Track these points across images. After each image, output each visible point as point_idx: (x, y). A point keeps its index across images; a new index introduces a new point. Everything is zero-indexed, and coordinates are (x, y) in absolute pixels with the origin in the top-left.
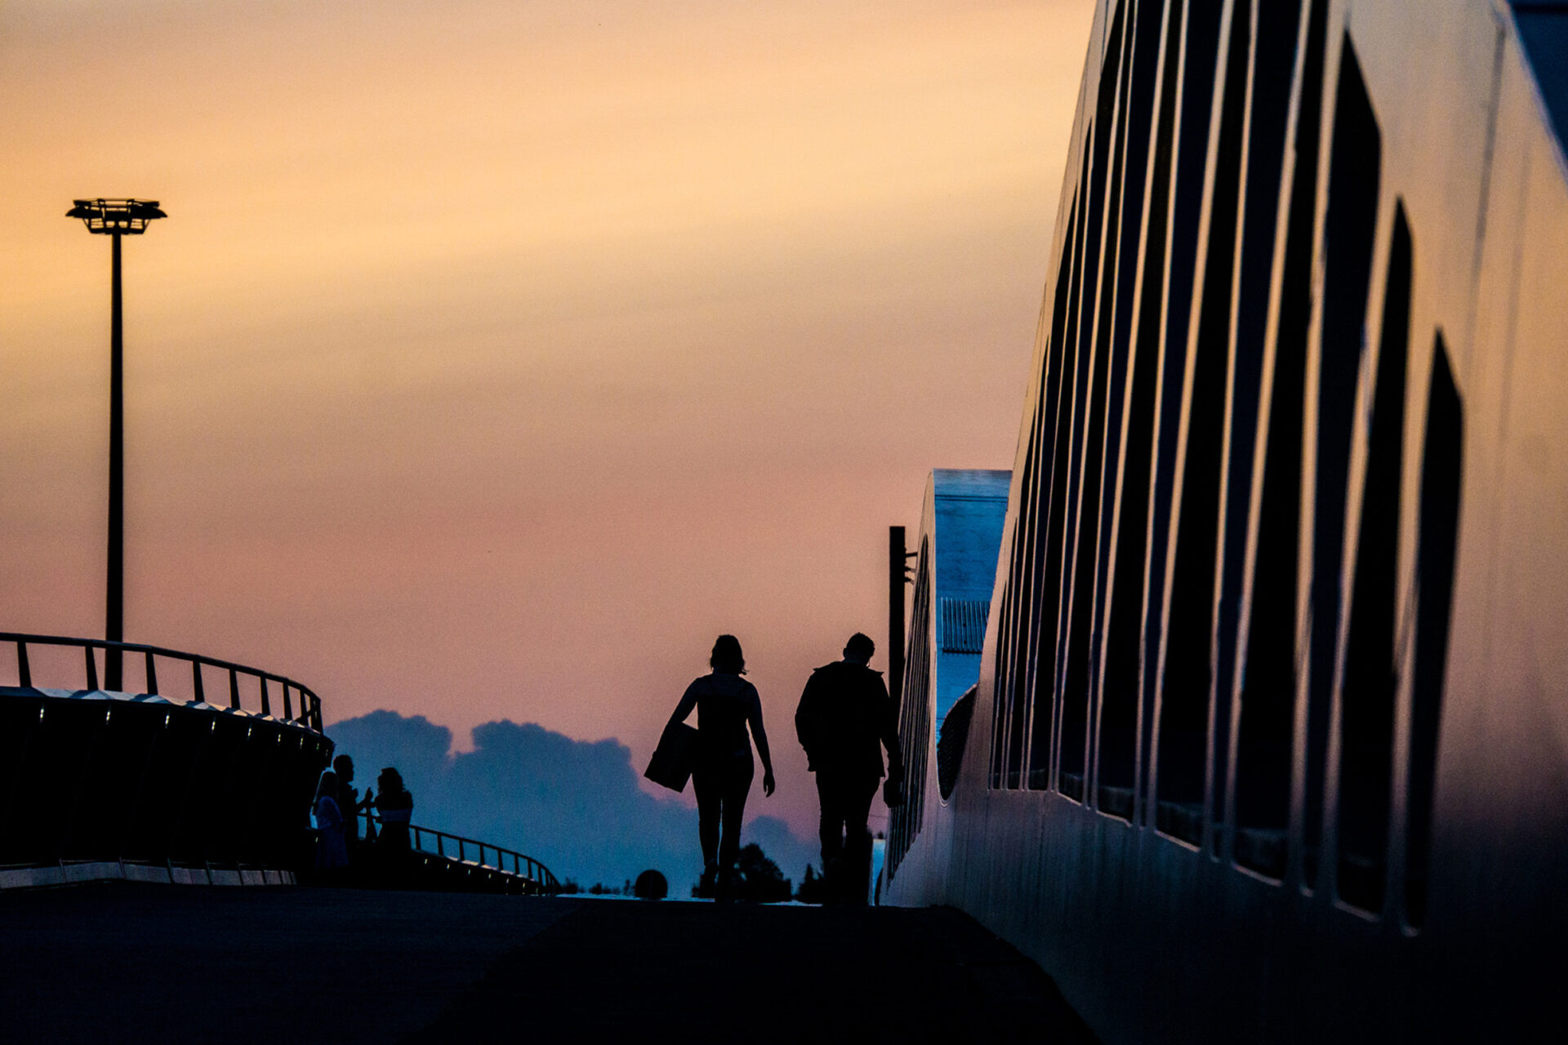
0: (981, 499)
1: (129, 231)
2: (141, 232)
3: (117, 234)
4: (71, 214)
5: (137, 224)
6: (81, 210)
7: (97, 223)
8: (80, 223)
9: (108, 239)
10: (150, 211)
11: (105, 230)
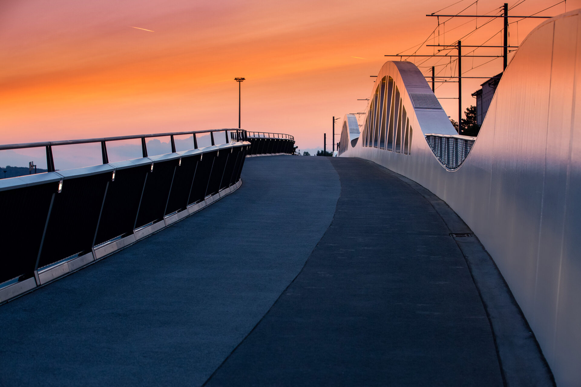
0: (352, 117)
1: (241, 81)
2: (242, 81)
3: (240, 81)
4: (235, 79)
5: (242, 80)
6: (236, 79)
7: (238, 80)
8: (235, 80)
9: (239, 82)
10: (243, 79)
11: (239, 81)
